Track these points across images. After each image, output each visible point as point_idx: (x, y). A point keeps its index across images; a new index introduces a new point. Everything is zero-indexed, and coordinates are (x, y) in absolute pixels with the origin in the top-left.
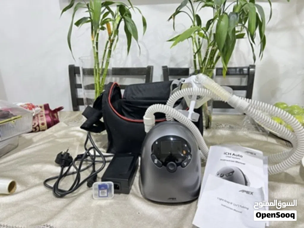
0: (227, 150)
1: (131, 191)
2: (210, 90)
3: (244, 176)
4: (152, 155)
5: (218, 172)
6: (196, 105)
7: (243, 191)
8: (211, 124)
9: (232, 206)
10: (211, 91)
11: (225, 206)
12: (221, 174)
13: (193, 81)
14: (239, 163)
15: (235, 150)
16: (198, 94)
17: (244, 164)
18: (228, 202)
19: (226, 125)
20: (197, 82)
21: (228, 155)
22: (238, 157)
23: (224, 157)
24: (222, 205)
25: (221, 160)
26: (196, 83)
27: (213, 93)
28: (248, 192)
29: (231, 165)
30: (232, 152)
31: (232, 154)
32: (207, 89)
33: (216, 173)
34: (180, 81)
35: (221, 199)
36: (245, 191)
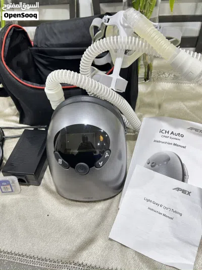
0: (165, 126)
1: (43, 182)
2: (144, 41)
3: (182, 165)
4: (54, 151)
5: (149, 160)
6: (123, 63)
7: (178, 189)
8: (151, 73)
9: (161, 210)
10: (146, 42)
11: (152, 210)
12: (153, 163)
13: (120, 23)
14: (178, 146)
15: (176, 126)
16: (126, 47)
17: (184, 147)
18: (157, 204)
19: (169, 75)
20: (126, 25)
21: (164, 134)
22: (177, 137)
23: (159, 137)
24: (149, 208)
25: (155, 141)
26: (124, 27)
27: (149, 45)
28: (184, 191)
29: (167, 149)
30: (171, 129)
31: (170, 133)
32: (139, 37)
33: (145, 161)
34: (103, 20)
35: (148, 201)
36: (181, 190)
